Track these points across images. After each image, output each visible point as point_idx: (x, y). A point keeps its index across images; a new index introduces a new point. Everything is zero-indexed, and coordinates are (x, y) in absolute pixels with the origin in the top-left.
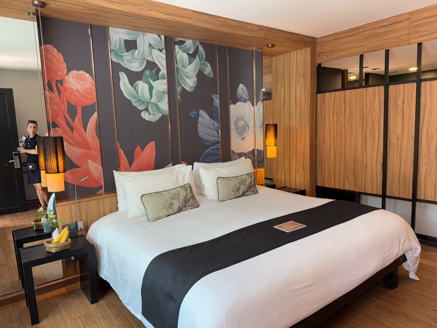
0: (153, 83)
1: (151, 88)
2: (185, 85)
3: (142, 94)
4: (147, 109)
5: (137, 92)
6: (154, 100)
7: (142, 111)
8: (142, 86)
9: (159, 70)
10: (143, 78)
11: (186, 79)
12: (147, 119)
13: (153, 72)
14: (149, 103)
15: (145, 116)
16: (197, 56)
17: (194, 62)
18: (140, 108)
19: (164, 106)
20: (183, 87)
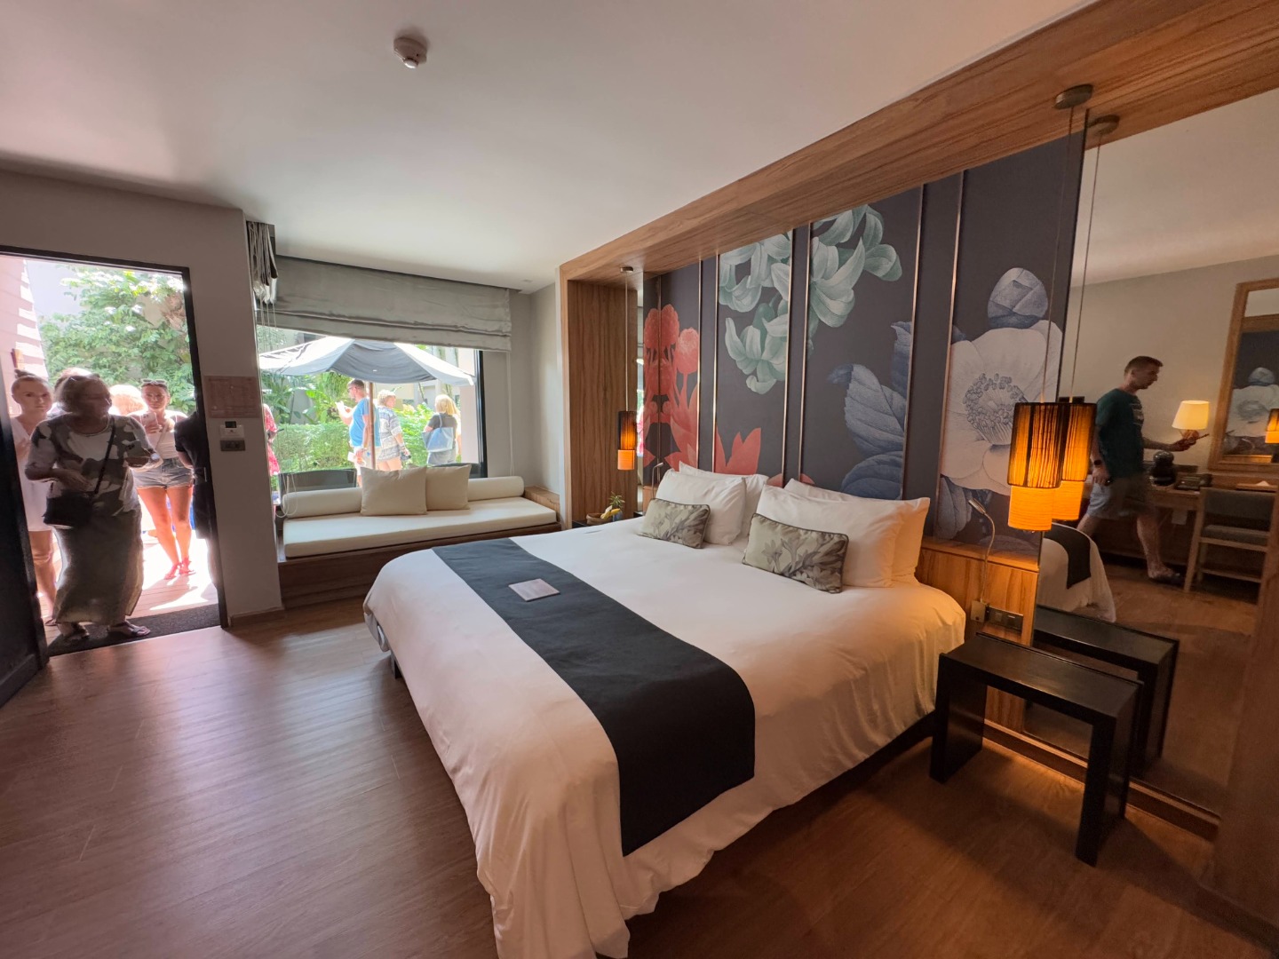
0: (768, 326)
1: (764, 333)
2: (825, 316)
3: (751, 347)
4: (754, 373)
5: (745, 346)
6: (766, 356)
7: (748, 376)
8: (752, 333)
9: (780, 298)
10: (755, 321)
11: (828, 301)
12: (753, 390)
13: (770, 305)
14: (757, 361)
15: (752, 384)
16: (861, 242)
17: (852, 258)
18: (746, 372)
19: (781, 364)
20: (820, 320)
